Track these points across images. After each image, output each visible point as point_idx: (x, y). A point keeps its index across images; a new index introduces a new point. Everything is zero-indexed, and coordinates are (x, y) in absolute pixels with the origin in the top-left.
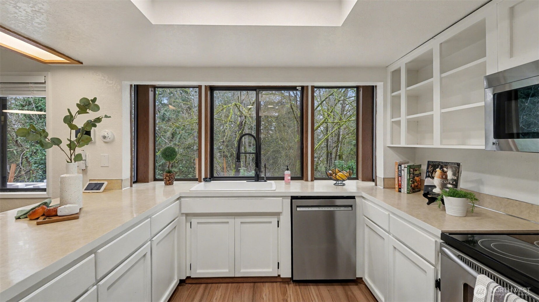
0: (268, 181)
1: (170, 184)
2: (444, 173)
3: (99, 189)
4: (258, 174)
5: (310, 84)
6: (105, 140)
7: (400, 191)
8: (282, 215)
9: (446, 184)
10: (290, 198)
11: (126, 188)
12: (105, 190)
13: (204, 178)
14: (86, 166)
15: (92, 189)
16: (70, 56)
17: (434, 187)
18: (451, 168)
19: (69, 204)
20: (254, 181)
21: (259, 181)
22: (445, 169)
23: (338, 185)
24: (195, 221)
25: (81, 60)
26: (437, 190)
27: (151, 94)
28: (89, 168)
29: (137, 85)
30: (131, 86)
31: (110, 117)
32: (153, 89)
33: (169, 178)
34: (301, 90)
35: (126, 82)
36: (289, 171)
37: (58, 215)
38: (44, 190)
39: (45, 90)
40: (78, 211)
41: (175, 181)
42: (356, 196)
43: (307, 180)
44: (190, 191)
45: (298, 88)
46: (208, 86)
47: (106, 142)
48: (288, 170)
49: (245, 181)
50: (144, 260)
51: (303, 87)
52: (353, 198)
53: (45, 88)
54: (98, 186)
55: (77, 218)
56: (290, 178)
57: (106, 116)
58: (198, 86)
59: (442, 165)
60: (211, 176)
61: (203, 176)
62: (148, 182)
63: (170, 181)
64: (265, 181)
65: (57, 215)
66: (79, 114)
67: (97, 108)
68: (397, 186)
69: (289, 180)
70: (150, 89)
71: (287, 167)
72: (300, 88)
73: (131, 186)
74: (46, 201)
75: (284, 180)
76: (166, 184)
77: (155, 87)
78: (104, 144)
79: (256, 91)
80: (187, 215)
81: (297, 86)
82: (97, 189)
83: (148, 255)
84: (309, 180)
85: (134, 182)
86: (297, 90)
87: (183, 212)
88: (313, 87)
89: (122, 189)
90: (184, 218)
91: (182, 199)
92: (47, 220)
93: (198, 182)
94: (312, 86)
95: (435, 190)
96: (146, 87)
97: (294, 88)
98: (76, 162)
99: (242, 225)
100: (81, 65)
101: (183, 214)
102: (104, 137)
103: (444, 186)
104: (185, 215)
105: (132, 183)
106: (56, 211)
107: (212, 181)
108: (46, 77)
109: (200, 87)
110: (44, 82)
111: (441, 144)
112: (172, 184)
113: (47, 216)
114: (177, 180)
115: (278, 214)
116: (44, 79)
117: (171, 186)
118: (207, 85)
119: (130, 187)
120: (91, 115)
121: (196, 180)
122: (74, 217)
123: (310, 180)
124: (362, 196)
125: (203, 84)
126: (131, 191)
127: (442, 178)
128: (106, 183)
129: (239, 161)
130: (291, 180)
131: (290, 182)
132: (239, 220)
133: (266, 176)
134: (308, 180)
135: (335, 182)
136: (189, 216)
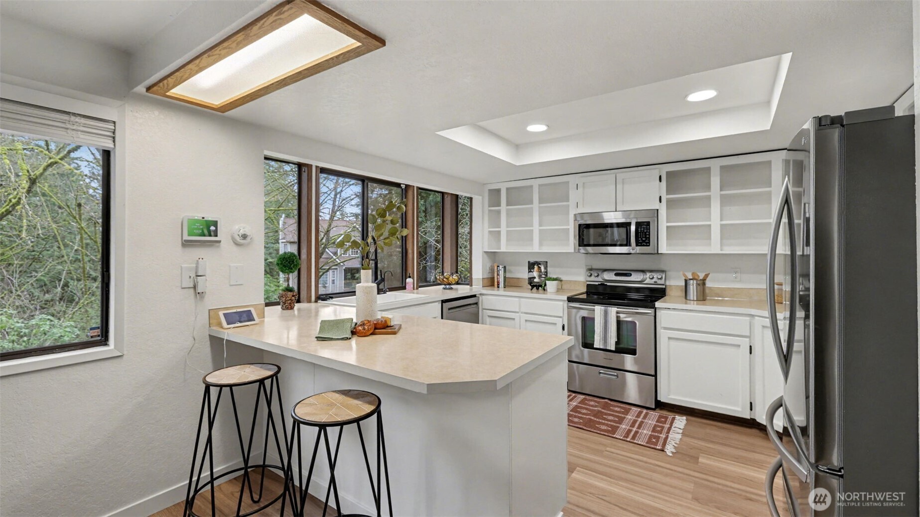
2: (539, 268)
7: (498, 287)
9: (541, 275)
10: (441, 302)
14: (206, 286)
17: (535, 278)
18: (543, 264)
22: (540, 266)
26: (536, 280)
33: (291, 299)
42: (477, 294)
47: (239, 245)
54: (245, 316)
59: (538, 263)
61: (313, 295)
68: (496, 283)
72: (404, 186)
76: (286, 308)
78: (234, 248)
95: (535, 280)
100: (216, 112)
103: (540, 276)
111: (540, 249)
124: (481, 294)
127: (539, 272)
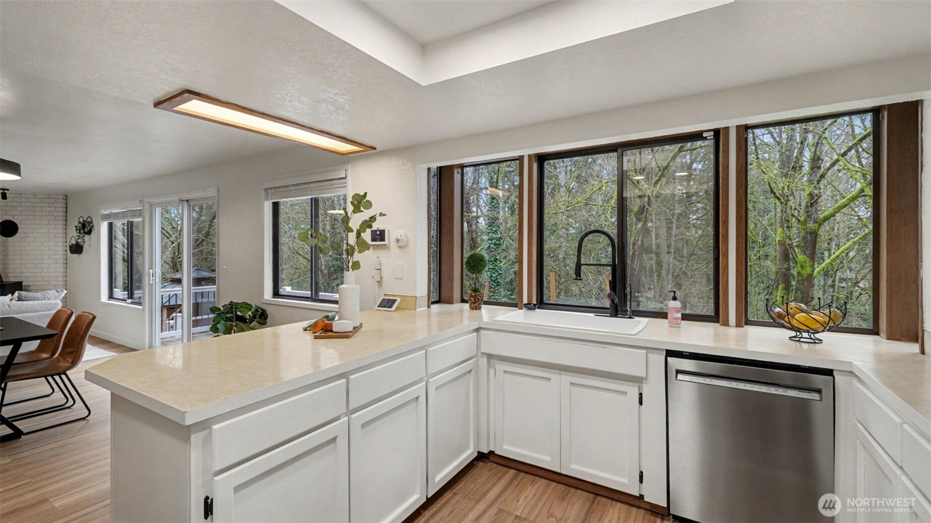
0: (637, 319)
1: (476, 309)
3: (390, 307)
4: (616, 303)
5: (732, 123)
6: (399, 244)
8: (646, 383)
10: (664, 353)
11: (422, 309)
12: (398, 309)
13: (527, 303)
14: (381, 277)
15: (384, 307)
16: (362, 143)
19: (345, 319)
20: (609, 315)
21: (619, 316)
23: (799, 341)
24: (500, 367)
25: (374, 146)
27: (457, 177)
28: (384, 279)
29: (440, 167)
30: (429, 169)
31: (385, 215)
32: (460, 170)
33: (475, 299)
34: (712, 137)
35: (422, 166)
36: (677, 302)
37: (333, 330)
38: (336, 302)
39: (346, 186)
40: (351, 329)
41: (483, 304)
42: (836, 370)
43: (726, 324)
44: (494, 320)
45: (705, 135)
46: (534, 155)
47: (400, 247)
48: (675, 298)
49: (592, 315)
50: (417, 405)
51: (717, 132)
52: (829, 372)
53: (346, 183)
54: (390, 303)
55: (347, 337)
56: (679, 315)
57: (381, 215)
58: (518, 158)
60: (539, 301)
61: (525, 301)
62: (453, 303)
63: (475, 304)
64: (630, 318)
65: (331, 331)
66: (354, 213)
67: (369, 205)
69: (677, 319)
70: (456, 171)
71: (673, 293)
72: (712, 133)
73: (429, 307)
74: (330, 314)
75: (667, 318)
76: (472, 308)
77: (462, 167)
78: (398, 250)
79: (617, 152)
80: (490, 356)
81: (702, 132)
82: (389, 307)
83: (423, 399)
84: (730, 324)
85: (433, 303)
86: (705, 138)
87: (483, 350)
88: (744, 130)
89: (416, 310)
90: (486, 360)
91: (481, 331)
92: (323, 334)
93: (517, 308)
94: (737, 126)
96: (450, 168)
97: (697, 136)
98: (354, 271)
99: (572, 388)
100: (375, 151)
101: (483, 353)
102: (398, 240)
104: (486, 356)
105: (430, 303)
106: (331, 326)
107: (537, 310)
108: (348, 170)
109: (520, 159)
110: (344, 176)
112: (480, 308)
113: (325, 331)
114: (486, 303)
115: (638, 380)
116: (346, 173)
117: (477, 311)
118: (531, 153)
119: (427, 308)
120: (365, 215)
121: (515, 305)
122: (345, 335)
123: (735, 325)
124: (852, 372)
125: (526, 152)
126: (429, 315)
128: (399, 300)
129: (579, 278)
130: (682, 319)
131: (680, 324)
132: (567, 378)
133: (632, 309)
134: (728, 323)
135: (793, 333)
136: (493, 359)
